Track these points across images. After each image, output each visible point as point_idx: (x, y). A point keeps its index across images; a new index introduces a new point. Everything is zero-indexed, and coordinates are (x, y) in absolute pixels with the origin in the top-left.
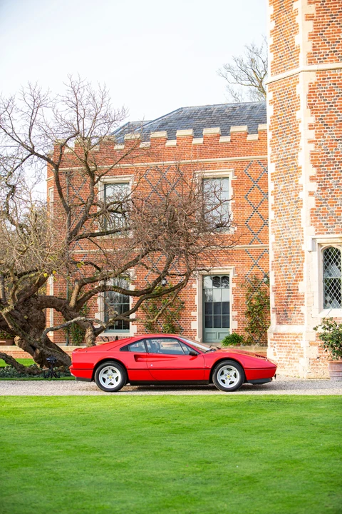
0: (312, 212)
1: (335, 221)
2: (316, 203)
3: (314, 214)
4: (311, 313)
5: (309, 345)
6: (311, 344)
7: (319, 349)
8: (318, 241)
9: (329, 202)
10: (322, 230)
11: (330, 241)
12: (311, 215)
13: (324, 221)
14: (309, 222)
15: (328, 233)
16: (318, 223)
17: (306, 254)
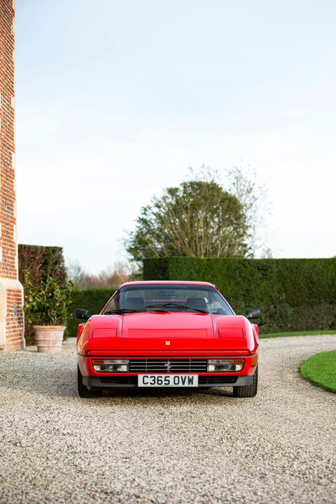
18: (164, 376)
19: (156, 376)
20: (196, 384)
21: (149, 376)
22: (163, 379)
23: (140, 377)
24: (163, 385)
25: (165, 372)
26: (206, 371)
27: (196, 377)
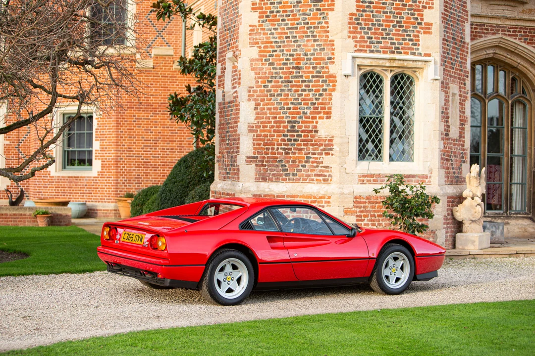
0: (351, 19)
1: (382, 34)
2: (357, 6)
3: (355, 22)
4: (345, 166)
5: (343, 214)
6: (347, 212)
7: (358, 220)
8: (358, 62)
9: (374, 7)
10: (363, 46)
11: (374, 63)
12: (349, 23)
13: (367, 33)
14: (346, 33)
15: (372, 51)
16: (359, 36)
17: (340, 79)
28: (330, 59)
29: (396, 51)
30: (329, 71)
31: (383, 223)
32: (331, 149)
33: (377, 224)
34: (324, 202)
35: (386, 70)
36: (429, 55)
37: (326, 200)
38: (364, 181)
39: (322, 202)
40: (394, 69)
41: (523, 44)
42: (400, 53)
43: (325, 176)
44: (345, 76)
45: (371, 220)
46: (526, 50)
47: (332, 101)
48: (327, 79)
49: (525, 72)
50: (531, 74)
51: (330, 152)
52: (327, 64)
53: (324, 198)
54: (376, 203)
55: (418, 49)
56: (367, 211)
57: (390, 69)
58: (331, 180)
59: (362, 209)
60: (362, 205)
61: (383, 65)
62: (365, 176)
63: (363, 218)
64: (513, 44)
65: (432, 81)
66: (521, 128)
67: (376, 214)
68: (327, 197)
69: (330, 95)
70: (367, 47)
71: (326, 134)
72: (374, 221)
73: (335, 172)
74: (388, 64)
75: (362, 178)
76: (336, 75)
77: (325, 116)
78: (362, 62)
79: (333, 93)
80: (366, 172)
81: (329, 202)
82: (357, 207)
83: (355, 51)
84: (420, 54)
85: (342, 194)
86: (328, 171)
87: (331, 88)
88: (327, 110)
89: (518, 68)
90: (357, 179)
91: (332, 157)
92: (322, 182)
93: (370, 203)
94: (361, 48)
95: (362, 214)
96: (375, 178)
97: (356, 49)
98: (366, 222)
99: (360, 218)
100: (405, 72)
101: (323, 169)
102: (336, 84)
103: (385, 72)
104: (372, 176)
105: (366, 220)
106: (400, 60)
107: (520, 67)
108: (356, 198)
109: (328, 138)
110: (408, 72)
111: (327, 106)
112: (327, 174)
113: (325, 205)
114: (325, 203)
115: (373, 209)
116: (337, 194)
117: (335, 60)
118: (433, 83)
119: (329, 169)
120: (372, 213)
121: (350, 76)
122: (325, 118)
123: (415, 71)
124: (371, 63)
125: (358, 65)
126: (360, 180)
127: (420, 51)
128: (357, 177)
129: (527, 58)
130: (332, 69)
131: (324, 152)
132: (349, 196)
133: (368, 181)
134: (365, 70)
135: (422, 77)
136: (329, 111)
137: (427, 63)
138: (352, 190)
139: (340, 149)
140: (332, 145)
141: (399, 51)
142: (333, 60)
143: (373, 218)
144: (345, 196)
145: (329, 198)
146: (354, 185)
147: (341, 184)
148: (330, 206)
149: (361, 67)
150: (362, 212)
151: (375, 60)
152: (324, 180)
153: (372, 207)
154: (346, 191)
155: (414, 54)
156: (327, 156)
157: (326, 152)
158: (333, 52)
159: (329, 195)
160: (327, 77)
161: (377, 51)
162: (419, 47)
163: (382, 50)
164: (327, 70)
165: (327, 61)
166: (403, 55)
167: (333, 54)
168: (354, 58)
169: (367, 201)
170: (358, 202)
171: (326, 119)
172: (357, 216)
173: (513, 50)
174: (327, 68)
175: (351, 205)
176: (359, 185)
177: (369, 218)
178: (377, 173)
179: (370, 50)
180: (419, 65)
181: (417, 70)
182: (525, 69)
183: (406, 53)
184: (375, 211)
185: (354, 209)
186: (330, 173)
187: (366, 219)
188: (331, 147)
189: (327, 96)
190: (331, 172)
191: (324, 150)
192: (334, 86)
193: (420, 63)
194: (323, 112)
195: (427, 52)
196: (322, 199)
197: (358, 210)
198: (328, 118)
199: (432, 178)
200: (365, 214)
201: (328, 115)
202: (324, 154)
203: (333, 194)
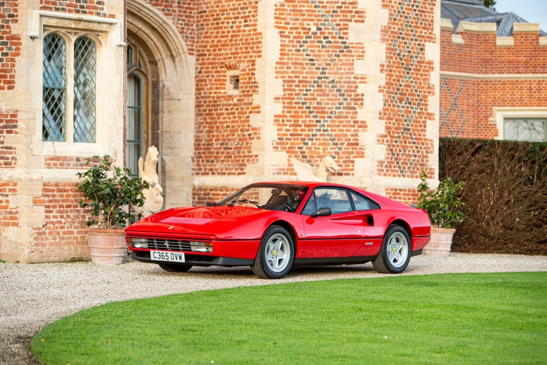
4: (31, 147)
5: (31, 204)
6: (36, 202)
7: (46, 212)
8: (45, 21)
10: (48, 3)
11: (60, 23)
15: (57, 9)
17: (25, 41)
18: (165, 252)
19: (161, 252)
20: (183, 261)
21: (157, 252)
22: (165, 255)
23: (152, 252)
24: (165, 260)
25: (166, 249)
26: (191, 250)
27: (183, 254)
28: (11, 16)
29: (81, 10)
30: (10, 32)
31: (72, 215)
32: (15, 127)
33: (65, 216)
34: (7, 190)
35: (69, 33)
36: (113, 16)
37: (10, 187)
38: (50, 165)
39: (5, 190)
40: (78, 31)
41: (149, 6)
42: (85, 12)
43: (8, 159)
44: (31, 38)
45: (60, 212)
46: (151, 14)
47: (15, 68)
48: (9, 41)
49: (145, 40)
50: (151, 42)
51: (14, 130)
52: (8, 23)
53: (8, 185)
54: (65, 191)
55: (102, 9)
56: (56, 201)
57: (74, 31)
58: (15, 164)
59: (51, 198)
60: (51, 193)
61: (69, 26)
62: (51, 159)
63: (51, 209)
64: (138, 6)
65: (116, 48)
66: (132, 107)
67: (64, 204)
68: (12, 184)
69: (13, 60)
70: (52, 5)
71: (8, 108)
72: (63, 213)
73: (21, 155)
74: (73, 26)
75: (48, 162)
76: (21, 37)
77: (6, 86)
78: (48, 22)
79: (16, 58)
80: (52, 154)
81: (14, 190)
82: (45, 196)
83: (41, 8)
84: (105, 15)
85: (31, 180)
86: (11, 153)
87: (14, 51)
88: (8, 79)
89: (138, 34)
90: (44, 163)
91: (16, 135)
92: (3, 166)
93: (59, 190)
94: (47, 5)
95: (51, 204)
96: (61, 161)
97: (41, 6)
98: (54, 214)
99: (48, 209)
100: (88, 36)
101: (4, 150)
102: (21, 47)
103: (69, 35)
104: (58, 158)
105: (54, 212)
106: (86, 21)
107: (140, 34)
108: (44, 185)
109: (11, 113)
110: (91, 36)
111: (8, 75)
112: (10, 156)
113: (10, 194)
114: (9, 191)
115: (62, 199)
116: (26, 180)
117: (18, 18)
118: (117, 50)
119: (13, 151)
120: (61, 203)
121: (36, 38)
122: (6, 88)
123: (98, 35)
124: (57, 23)
125: (44, 25)
126: (46, 164)
127: (105, 11)
128: (43, 160)
129: (150, 22)
130: (15, 29)
131: (5, 130)
132: (38, 183)
133: (55, 165)
134: (49, 32)
135: (106, 42)
136: (12, 79)
137: (112, 27)
138: (41, 176)
139: (27, 126)
140: (17, 121)
141: (84, 10)
142: (15, 18)
143: (61, 209)
144: (34, 182)
145: (15, 184)
146: (40, 170)
147: (27, 168)
148: (16, 195)
149: (46, 28)
150: (50, 201)
151: (61, 20)
152: (6, 164)
153: (62, 196)
154: (35, 177)
155: (98, 14)
156: (9, 135)
157: (9, 129)
158: (16, 8)
159: (15, 182)
160: (7, 38)
161: (63, 10)
162: (103, 7)
163: (67, 8)
164: (8, 30)
165: (8, 18)
166: (88, 15)
167: (16, 10)
168: (41, 16)
169: (55, 188)
170: (46, 189)
171: (8, 89)
172: (46, 207)
173: (136, 12)
174: (8, 27)
175: (40, 193)
176: (46, 169)
177: (58, 209)
178: (63, 155)
179: (55, 8)
180: (104, 27)
181: (100, 34)
182: (145, 35)
183: (91, 13)
184: (63, 201)
185: (42, 198)
186: (14, 155)
187: (55, 210)
188: (15, 123)
189: (9, 61)
190: (15, 153)
191: (5, 127)
192: (18, 49)
193: (105, 26)
194: (4, 81)
195: (112, 13)
196: (5, 187)
197: (46, 199)
198: (10, 88)
199: (117, 162)
200: (54, 204)
201: (11, 85)
202: (5, 132)
203: (20, 180)
